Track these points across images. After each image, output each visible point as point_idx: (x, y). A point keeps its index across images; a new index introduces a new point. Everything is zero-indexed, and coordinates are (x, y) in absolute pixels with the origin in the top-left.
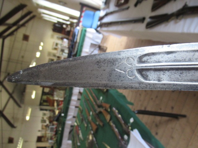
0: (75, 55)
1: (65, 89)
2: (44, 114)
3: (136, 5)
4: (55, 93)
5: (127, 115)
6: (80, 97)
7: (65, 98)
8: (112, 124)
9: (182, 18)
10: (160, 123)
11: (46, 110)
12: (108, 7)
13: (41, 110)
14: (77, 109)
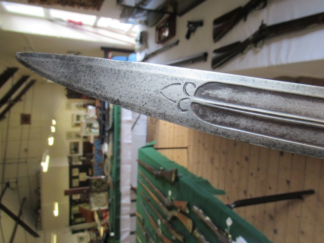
0: (112, 130)
1: (108, 190)
2: (81, 239)
3: (188, 36)
4: (92, 199)
5: (218, 214)
6: (135, 197)
7: (110, 205)
8: (198, 235)
9: (263, 44)
10: (276, 212)
11: (82, 231)
12: (147, 47)
13: (74, 232)
14: (135, 218)
